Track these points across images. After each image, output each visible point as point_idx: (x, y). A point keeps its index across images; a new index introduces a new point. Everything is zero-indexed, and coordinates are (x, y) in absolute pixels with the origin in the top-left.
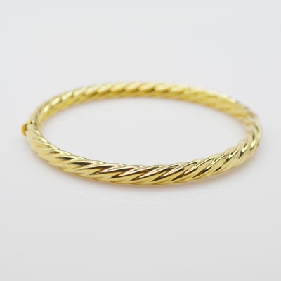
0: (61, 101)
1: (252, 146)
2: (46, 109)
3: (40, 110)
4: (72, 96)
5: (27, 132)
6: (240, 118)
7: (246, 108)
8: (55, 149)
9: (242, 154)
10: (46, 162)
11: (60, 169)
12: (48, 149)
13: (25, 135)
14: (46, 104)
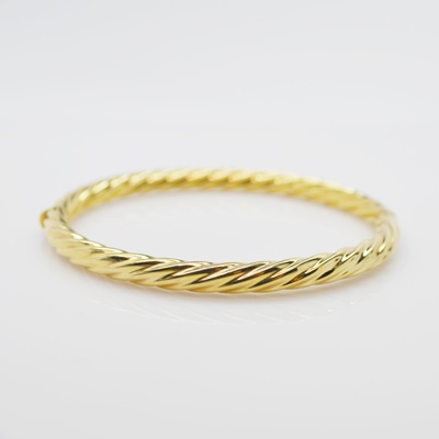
0: (109, 188)
1: (380, 250)
2: (84, 196)
3: (73, 196)
4: (127, 183)
5: (47, 222)
6: (371, 219)
7: (378, 205)
8: (97, 246)
9: (362, 258)
10: (85, 269)
11: (109, 277)
12: (87, 247)
13: (43, 225)
14: (85, 189)
